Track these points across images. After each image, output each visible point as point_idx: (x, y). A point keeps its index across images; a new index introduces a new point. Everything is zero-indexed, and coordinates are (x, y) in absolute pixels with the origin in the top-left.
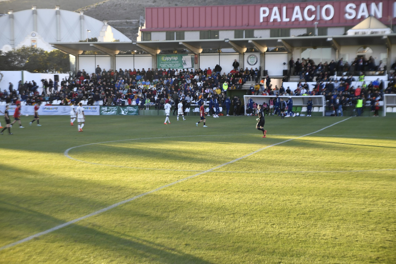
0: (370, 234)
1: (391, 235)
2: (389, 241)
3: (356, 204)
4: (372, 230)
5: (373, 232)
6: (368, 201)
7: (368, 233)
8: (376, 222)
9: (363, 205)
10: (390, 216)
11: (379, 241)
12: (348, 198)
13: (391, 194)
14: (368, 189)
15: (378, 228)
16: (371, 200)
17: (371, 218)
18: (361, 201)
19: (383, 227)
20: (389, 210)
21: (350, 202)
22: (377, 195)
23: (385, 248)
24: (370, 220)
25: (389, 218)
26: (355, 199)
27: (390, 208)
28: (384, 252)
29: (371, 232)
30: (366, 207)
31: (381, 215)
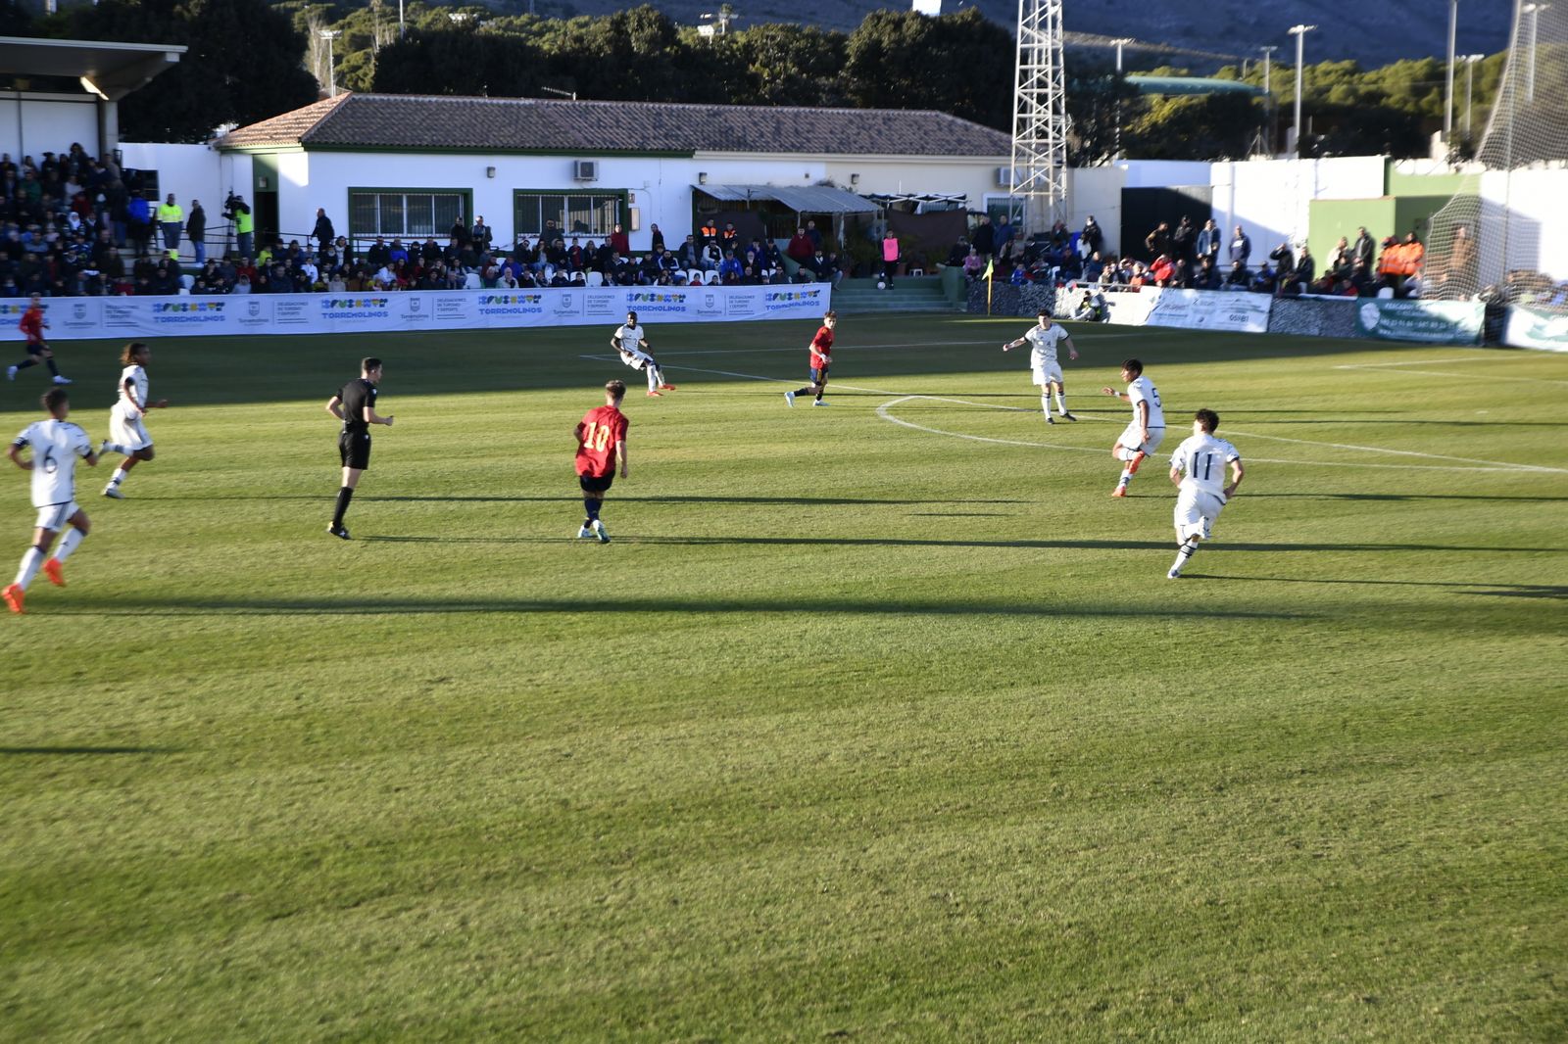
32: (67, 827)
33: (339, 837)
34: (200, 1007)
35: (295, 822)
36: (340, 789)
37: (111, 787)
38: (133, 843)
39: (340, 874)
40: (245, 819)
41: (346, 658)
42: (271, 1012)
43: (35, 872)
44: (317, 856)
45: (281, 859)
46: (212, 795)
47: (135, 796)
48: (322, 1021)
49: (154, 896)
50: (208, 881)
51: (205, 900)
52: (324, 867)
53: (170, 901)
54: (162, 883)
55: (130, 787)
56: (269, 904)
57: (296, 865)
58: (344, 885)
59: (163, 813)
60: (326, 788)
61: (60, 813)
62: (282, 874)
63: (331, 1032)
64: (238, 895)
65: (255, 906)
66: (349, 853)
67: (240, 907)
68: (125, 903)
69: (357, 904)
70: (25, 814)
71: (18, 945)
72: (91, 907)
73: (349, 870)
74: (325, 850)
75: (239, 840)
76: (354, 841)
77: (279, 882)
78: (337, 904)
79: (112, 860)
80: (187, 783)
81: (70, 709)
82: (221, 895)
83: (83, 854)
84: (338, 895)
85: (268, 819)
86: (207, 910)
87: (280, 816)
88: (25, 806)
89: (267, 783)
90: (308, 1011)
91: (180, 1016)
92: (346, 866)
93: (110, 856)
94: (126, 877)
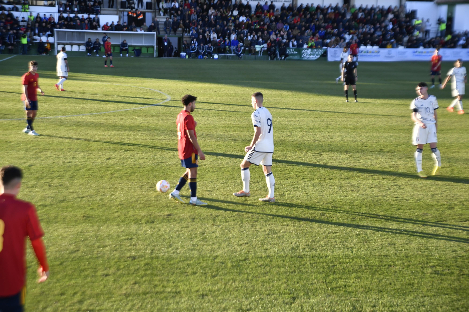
0: (30, 192)
1: (54, 191)
2: (52, 197)
3: (16, 157)
4: (33, 187)
5: (34, 189)
6: (30, 154)
7: (27, 190)
8: (38, 178)
9: (24, 158)
10: (54, 170)
11: (39, 198)
12: (6, 151)
13: (57, 145)
14: (31, 140)
15: (39, 184)
16: (34, 152)
17: (32, 174)
18: (22, 153)
19: (45, 183)
20: (54, 163)
21: (8, 155)
22: (42, 147)
23: (46, 206)
24: (31, 176)
25: (54, 172)
26: (14, 152)
27: (55, 161)
28: (44, 210)
29: (30, 189)
30: (27, 161)
31: (44, 168)
32: (376, 190)
33: (460, 202)
34: (414, 242)
35: (446, 196)
36: (462, 188)
37: (389, 181)
38: (395, 196)
39: (460, 212)
40: (430, 194)
41: (466, 152)
42: (436, 247)
43: (365, 200)
44: (453, 206)
45: (441, 206)
46: (420, 186)
47: (396, 183)
48: (453, 251)
49: (400, 211)
50: (418, 209)
51: (416, 214)
52: (455, 210)
53: (405, 213)
54: (403, 207)
55: (395, 181)
56: (436, 217)
57: (446, 208)
58: (462, 215)
59: (404, 189)
60: (457, 188)
61: (374, 186)
62: (441, 210)
63: (455, 255)
64: (427, 214)
65: (432, 218)
66: (464, 207)
67: (427, 217)
68: (391, 212)
69: (466, 221)
70: (363, 185)
71: (359, 219)
72: (381, 211)
73: (464, 211)
74: (456, 205)
75: (428, 199)
76: (465, 203)
77: (440, 212)
78: (459, 220)
79: (388, 200)
80: (412, 182)
81: (378, 159)
82: (421, 213)
83: (380, 197)
84: (459, 218)
85: (437, 194)
86: (417, 217)
87: (441, 194)
88: (364, 183)
89: (438, 185)
90: (448, 248)
91: (407, 244)
92: (463, 210)
93: (387, 199)
94: (393, 205)
